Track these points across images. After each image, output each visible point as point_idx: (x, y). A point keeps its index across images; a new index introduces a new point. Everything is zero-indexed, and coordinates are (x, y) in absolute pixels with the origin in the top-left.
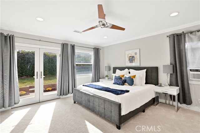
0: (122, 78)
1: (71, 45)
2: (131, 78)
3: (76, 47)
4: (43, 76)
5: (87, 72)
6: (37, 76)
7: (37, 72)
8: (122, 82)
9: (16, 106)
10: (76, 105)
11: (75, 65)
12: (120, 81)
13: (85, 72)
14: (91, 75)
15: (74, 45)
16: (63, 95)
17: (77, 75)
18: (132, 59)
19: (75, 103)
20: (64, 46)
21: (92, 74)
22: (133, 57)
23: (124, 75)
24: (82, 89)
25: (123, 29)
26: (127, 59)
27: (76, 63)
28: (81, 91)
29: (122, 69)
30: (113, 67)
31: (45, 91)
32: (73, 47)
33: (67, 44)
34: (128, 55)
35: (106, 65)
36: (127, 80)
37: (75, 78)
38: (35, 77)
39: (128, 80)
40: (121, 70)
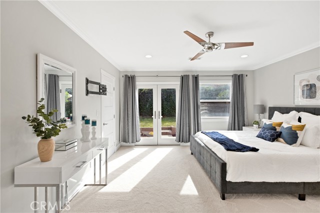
0: (276, 127)
1: (193, 76)
2: (293, 129)
3: (200, 78)
4: (161, 117)
5: (221, 114)
6: (155, 116)
7: (155, 112)
8: (272, 135)
9: (137, 143)
10: (192, 156)
11: (199, 104)
12: (268, 133)
13: (217, 114)
14: (227, 119)
15: (198, 75)
16: (183, 141)
17: (202, 117)
18: (309, 91)
19: (192, 154)
20: (184, 79)
21: (228, 117)
22: (313, 86)
23: (282, 123)
24: (199, 137)
25: (252, 44)
26: (299, 91)
27: (201, 101)
28: (196, 138)
29: (285, 110)
30: (269, 108)
31: (163, 134)
32: (196, 79)
33: (188, 76)
34: (301, 82)
35: (258, 103)
36: (283, 132)
37: (199, 122)
38: (153, 117)
39: (284, 134)
40: (283, 114)
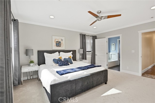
2: (70, 58)
18: (58, 44)
22: (60, 42)
23: (61, 57)
34: (55, 40)
40: (51, 54)
